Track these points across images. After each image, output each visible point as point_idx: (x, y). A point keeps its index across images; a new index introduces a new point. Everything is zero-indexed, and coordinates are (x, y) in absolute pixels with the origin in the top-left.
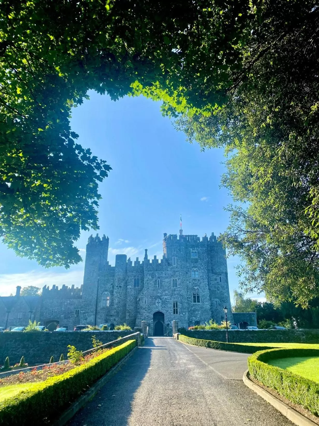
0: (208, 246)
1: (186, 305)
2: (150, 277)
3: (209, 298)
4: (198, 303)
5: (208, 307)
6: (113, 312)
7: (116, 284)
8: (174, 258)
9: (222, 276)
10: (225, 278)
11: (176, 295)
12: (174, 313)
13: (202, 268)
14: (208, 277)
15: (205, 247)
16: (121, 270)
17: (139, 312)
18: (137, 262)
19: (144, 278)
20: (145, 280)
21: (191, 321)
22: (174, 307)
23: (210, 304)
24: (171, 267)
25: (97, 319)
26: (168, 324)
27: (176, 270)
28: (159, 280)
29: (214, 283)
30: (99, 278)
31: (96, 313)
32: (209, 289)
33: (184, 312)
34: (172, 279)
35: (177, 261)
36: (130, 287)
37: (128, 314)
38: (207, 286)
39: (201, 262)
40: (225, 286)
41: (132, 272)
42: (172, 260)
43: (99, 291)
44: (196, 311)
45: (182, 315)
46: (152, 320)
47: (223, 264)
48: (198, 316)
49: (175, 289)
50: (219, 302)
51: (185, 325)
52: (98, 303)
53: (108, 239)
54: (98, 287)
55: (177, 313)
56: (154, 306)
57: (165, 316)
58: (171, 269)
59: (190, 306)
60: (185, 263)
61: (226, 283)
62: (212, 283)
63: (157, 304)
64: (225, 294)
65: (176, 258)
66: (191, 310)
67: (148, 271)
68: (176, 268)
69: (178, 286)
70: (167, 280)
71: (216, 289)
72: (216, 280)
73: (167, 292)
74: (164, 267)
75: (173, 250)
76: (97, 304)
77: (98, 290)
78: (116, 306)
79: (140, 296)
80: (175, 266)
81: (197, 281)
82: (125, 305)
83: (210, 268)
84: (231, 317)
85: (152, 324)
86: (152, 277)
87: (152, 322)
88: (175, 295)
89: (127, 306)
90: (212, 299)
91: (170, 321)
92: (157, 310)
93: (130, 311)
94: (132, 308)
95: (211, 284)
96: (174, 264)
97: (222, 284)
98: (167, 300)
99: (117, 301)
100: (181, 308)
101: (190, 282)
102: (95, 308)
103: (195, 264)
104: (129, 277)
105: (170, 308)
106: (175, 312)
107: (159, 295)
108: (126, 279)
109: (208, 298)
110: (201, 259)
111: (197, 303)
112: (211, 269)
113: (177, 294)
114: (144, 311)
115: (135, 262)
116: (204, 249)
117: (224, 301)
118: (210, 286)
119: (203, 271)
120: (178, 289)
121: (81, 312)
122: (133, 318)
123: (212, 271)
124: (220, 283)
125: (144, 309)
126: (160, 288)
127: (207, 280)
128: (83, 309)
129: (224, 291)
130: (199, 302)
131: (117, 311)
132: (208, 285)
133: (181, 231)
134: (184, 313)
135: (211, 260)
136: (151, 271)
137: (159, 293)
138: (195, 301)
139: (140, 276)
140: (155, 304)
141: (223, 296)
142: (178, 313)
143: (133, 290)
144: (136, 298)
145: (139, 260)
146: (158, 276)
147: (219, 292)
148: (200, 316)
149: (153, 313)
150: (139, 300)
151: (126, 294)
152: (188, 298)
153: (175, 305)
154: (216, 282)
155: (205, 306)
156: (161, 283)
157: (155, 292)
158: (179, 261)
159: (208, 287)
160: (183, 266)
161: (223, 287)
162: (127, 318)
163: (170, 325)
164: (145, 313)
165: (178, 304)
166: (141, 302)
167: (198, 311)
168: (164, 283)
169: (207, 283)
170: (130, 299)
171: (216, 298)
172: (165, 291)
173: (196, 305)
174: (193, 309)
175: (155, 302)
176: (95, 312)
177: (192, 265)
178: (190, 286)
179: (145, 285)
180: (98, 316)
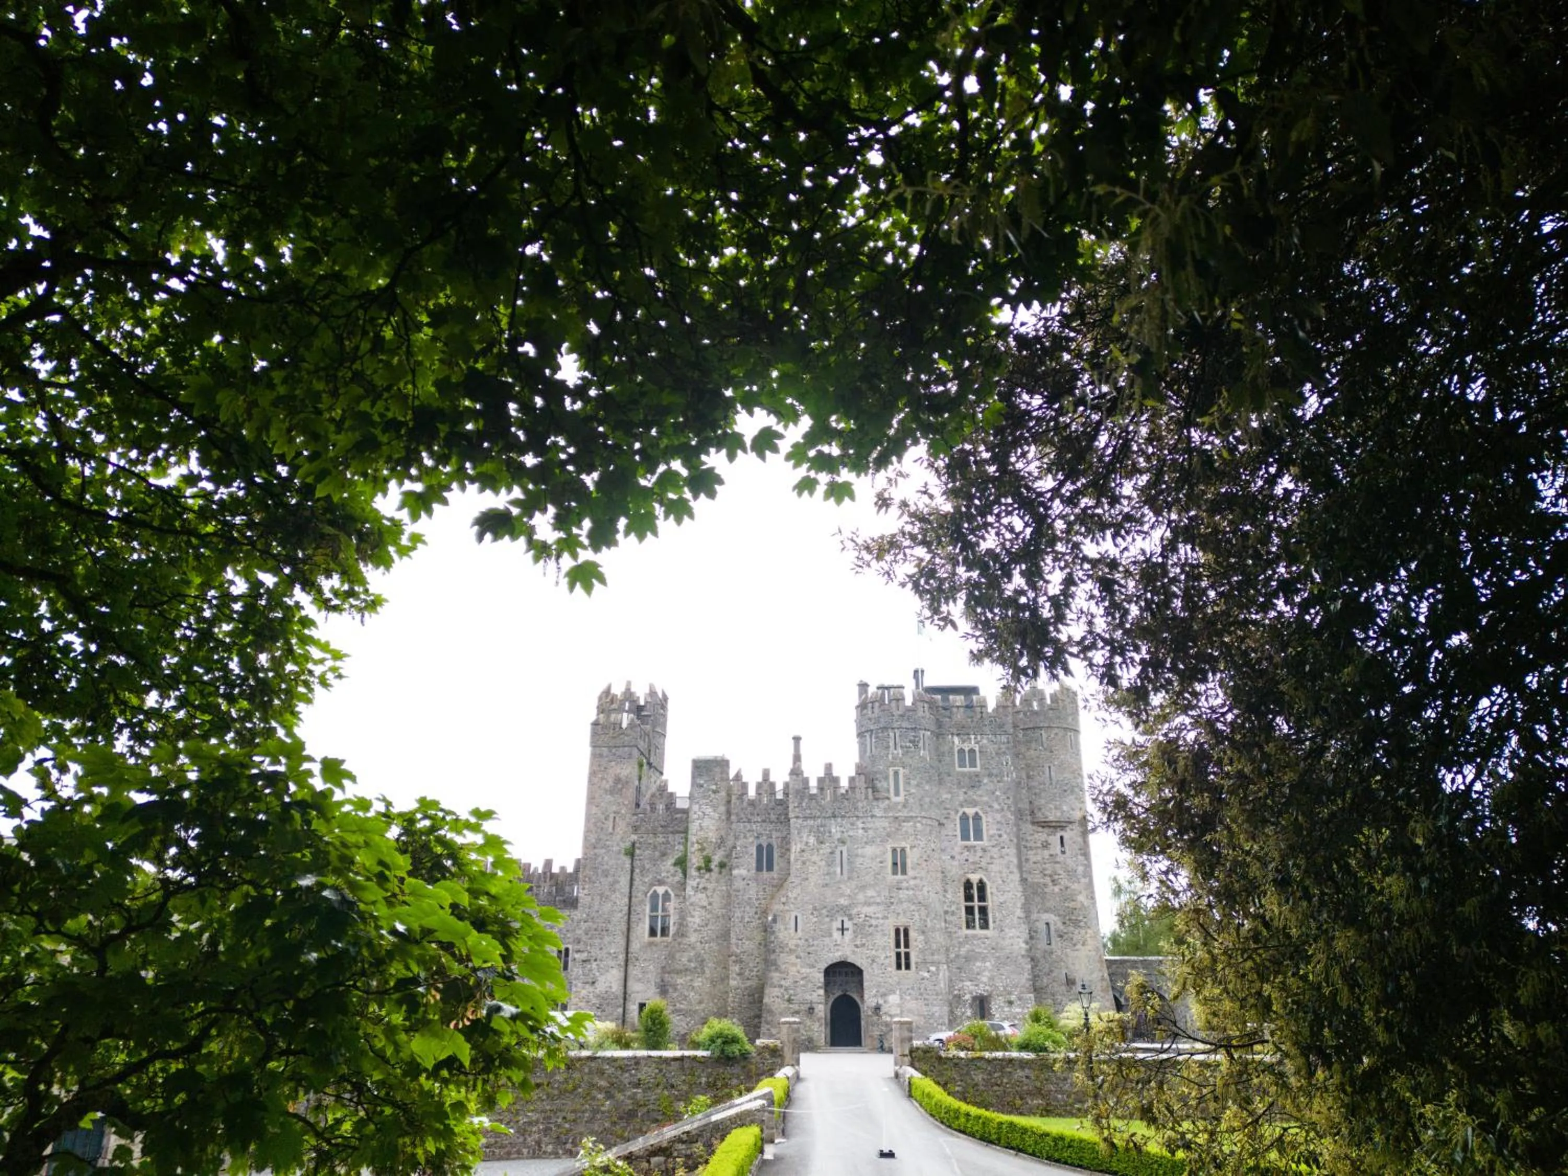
0: (1015, 726)
1: (939, 939)
2: (812, 840)
3: (1022, 915)
4: (984, 932)
5: (1020, 946)
6: (684, 960)
7: (694, 860)
8: (896, 773)
9: (1067, 835)
10: (1080, 840)
11: (905, 905)
12: (899, 967)
13: (996, 806)
14: (1018, 837)
15: (1006, 733)
16: (709, 810)
17: (774, 963)
18: (766, 784)
19: (788, 843)
20: (795, 848)
21: (959, 997)
22: (898, 945)
23: (1026, 936)
24: (884, 804)
25: (629, 983)
26: (877, 1008)
27: (905, 813)
28: (844, 849)
29: (1039, 858)
30: (634, 837)
31: (627, 961)
32: (1023, 880)
33: (933, 963)
34: (889, 847)
35: (907, 783)
36: (743, 872)
37: (737, 968)
38: (1015, 870)
39: (991, 787)
40: (1080, 869)
41: (749, 821)
42: (887, 778)
43: (636, 883)
44: (976, 959)
45: (926, 975)
46: (822, 992)
47: (1072, 792)
48: (985, 979)
49: (899, 882)
50: (1059, 924)
51: (936, 1009)
52: (633, 925)
53: (665, 698)
54: (632, 871)
55: (908, 967)
56: (827, 940)
57: (866, 976)
58: (885, 810)
59: (955, 942)
60: (935, 790)
61: (1081, 858)
62: (1032, 856)
63: (837, 935)
64: (1081, 898)
65: (901, 771)
66: (957, 956)
67: (806, 818)
68: (904, 806)
69: (910, 872)
70: (870, 850)
71: (1048, 880)
72: (1046, 845)
73: (871, 893)
74: (860, 805)
75: (892, 744)
76: (629, 930)
77: (632, 880)
78: (693, 938)
79: (777, 907)
80: (900, 799)
81: (980, 853)
82: (725, 935)
83: (1025, 805)
84: (1103, 979)
85: (821, 1007)
86: (818, 838)
87: (822, 999)
88: (901, 902)
89: (733, 941)
90: (1034, 916)
91: (884, 995)
92: (835, 956)
93: (744, 957)
94: (749, 945)
95: (1027, 860)
96: (897, 794)
97: (1069, 861)
98: (874, 922)
99: (697, 920)
100: (922, 951)
101: (953, 857)
102: (623, 942)
103: (970, 793)
104: (736, 838)
105: (884, 948)
106: (902, 962)
107: (843, 901)
108: (730, 843)
109: (1019, 913)
110: (990, 775)
111: (978, 931)
112: (1027, 806)
113: (910, 900)
114: (792, 958)
115: (759, 786)
116: (1004, 738)
117: (1076, 923)
118: (1027, 867)
119: (998, 817)
120: (912, 882)
121: (577, 956)
122: (753, 983)
123: (1032, 813)
124: (1061, 858)
125: (791, 951)
126: (845, 876)
127: (1013, 851)
128: (581, 947)
129: (1075, 886)
130: (985, 925)
131: (698, 955)
132: (1020, 867)
133: (918, 674)
134: (933, 969)
135: (1028, 777)
136: (814, 818)
137: (842, 895)
138: (969, 925)
139: (775, 835)
140: (831, 935)
141: (1072, 905)
142: (913, 965)
143: (753, 884)
144: (765, 912)
145: (772, 779)
146: (838, 835)
147: (1057, 889)
148: (992, 979)
149: (824, 966)
150: (775, 920)
151: (729, 896)
152: (946, 912)
153: (902, 936)
154: (1046, 853)
155: (1008, 942)
156: (850, 862)
157: (828, 892)
158: (913, 782)
159: (1016, 877)
160: (927, 800)
161: (1072, 874)
162: (733, 983)
163: (884, 1009)
164: (795, 965)
165: (912, 934)
166: (779, 926)
167: (984, 959)
168: (860, 860)
169: (1015, 861)
170: (744, 914)
171: (1046, 911)
172: (863, 888)
173: (974, 936)
174: (963, 951)
175: (830, 929)
176: (622, 957)
177: (961, 798)
178: (954, 871)
179: (795, 867)
180: (634, 972)
